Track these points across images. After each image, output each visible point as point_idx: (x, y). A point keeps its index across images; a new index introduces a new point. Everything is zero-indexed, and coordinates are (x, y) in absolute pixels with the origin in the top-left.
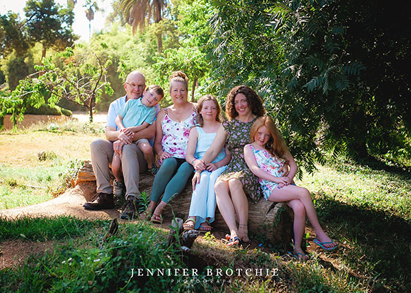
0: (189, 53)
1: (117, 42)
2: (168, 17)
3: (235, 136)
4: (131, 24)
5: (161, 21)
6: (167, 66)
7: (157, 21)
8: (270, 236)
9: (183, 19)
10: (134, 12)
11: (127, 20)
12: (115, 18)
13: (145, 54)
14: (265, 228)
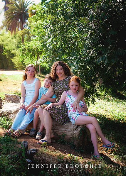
0: (35, 44)
1: (4, 38)
2: (26, 28)
3: (57, 88)
4: (10, 30)
5: (23, 30)
6: (25, 49)
7: (22, 30)
8: (76, 143)
9: (33, 29)
10: (11, 25)
11: (9, 29)
12: (3, 28)
13: (16, 44)
14: (73, 138)
